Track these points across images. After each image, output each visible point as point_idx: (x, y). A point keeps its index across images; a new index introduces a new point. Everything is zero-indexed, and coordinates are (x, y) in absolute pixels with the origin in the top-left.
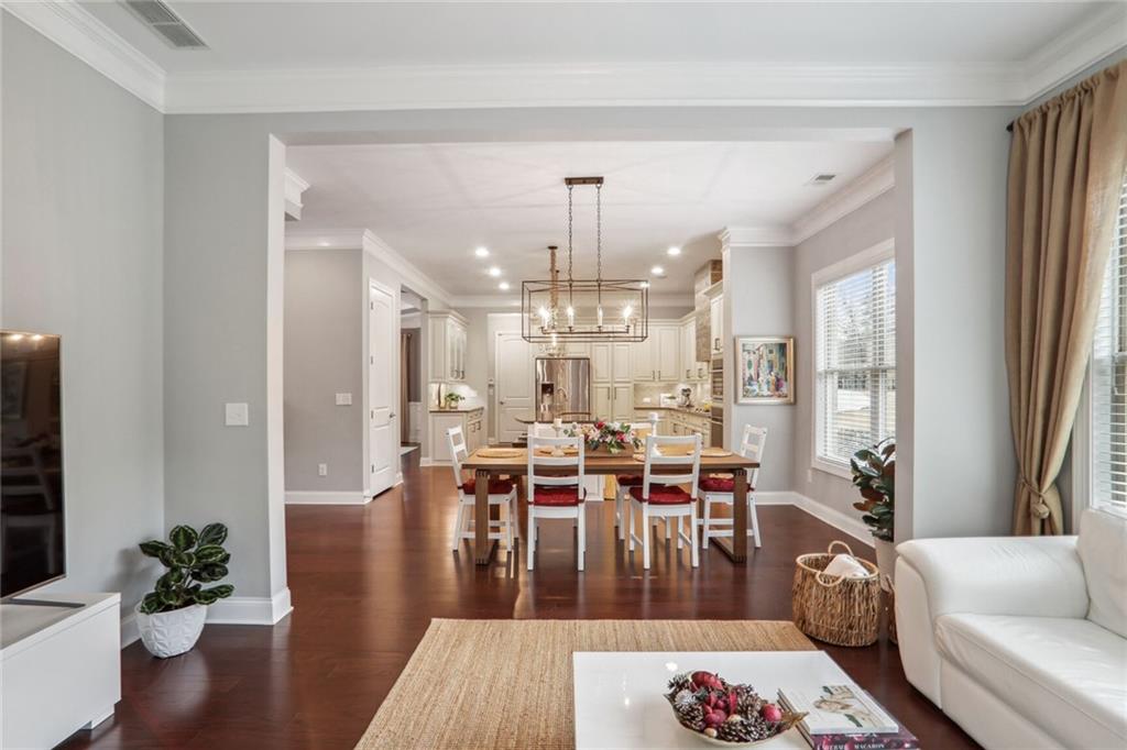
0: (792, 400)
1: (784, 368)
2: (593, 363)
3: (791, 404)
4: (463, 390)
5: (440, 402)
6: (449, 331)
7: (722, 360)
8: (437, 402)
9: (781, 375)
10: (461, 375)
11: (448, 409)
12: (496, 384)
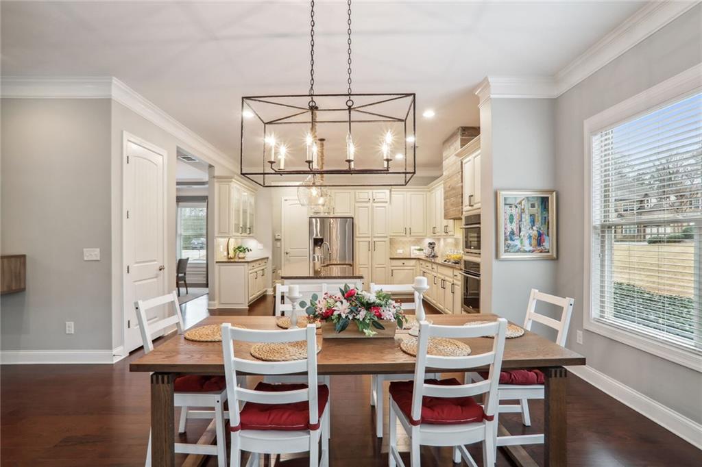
0: (555, 256)
1: (546, 221)
2: (356, 221)
3: (552, 259)
4: (252, 244)
5: (228, 254)
6: (235, 195)
7: (479, 216)
8: (226, 253)
9: (543, 230)
10: (248, 230)
11: (237, 260)
12: (282, 240)
